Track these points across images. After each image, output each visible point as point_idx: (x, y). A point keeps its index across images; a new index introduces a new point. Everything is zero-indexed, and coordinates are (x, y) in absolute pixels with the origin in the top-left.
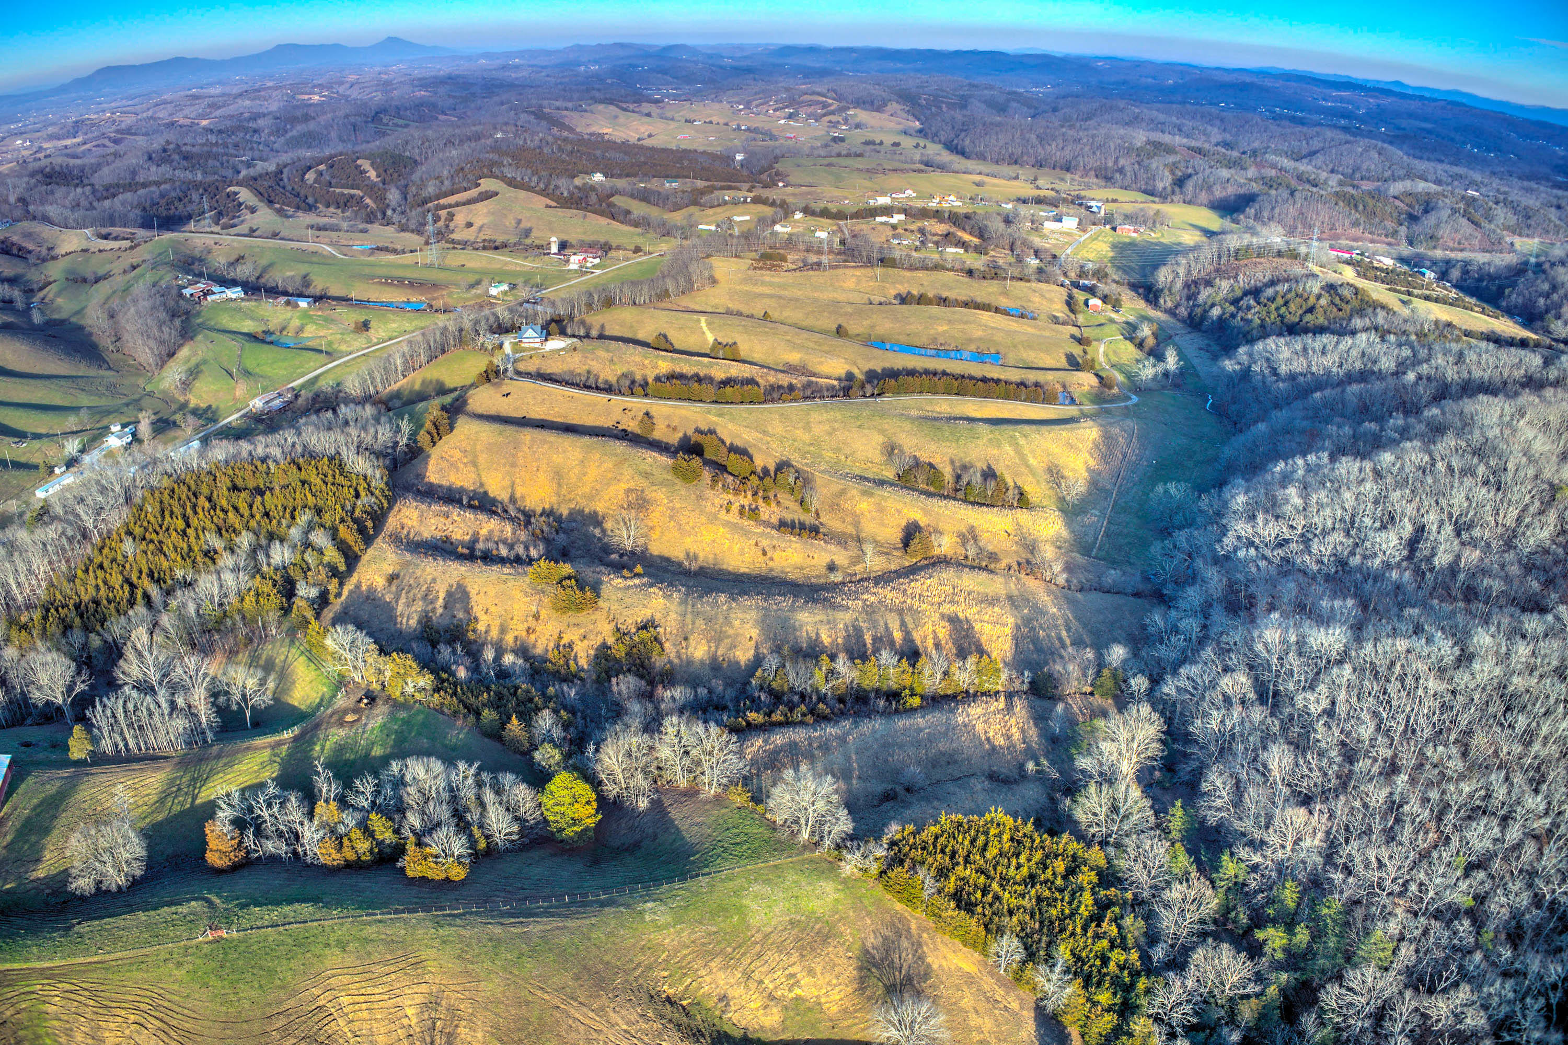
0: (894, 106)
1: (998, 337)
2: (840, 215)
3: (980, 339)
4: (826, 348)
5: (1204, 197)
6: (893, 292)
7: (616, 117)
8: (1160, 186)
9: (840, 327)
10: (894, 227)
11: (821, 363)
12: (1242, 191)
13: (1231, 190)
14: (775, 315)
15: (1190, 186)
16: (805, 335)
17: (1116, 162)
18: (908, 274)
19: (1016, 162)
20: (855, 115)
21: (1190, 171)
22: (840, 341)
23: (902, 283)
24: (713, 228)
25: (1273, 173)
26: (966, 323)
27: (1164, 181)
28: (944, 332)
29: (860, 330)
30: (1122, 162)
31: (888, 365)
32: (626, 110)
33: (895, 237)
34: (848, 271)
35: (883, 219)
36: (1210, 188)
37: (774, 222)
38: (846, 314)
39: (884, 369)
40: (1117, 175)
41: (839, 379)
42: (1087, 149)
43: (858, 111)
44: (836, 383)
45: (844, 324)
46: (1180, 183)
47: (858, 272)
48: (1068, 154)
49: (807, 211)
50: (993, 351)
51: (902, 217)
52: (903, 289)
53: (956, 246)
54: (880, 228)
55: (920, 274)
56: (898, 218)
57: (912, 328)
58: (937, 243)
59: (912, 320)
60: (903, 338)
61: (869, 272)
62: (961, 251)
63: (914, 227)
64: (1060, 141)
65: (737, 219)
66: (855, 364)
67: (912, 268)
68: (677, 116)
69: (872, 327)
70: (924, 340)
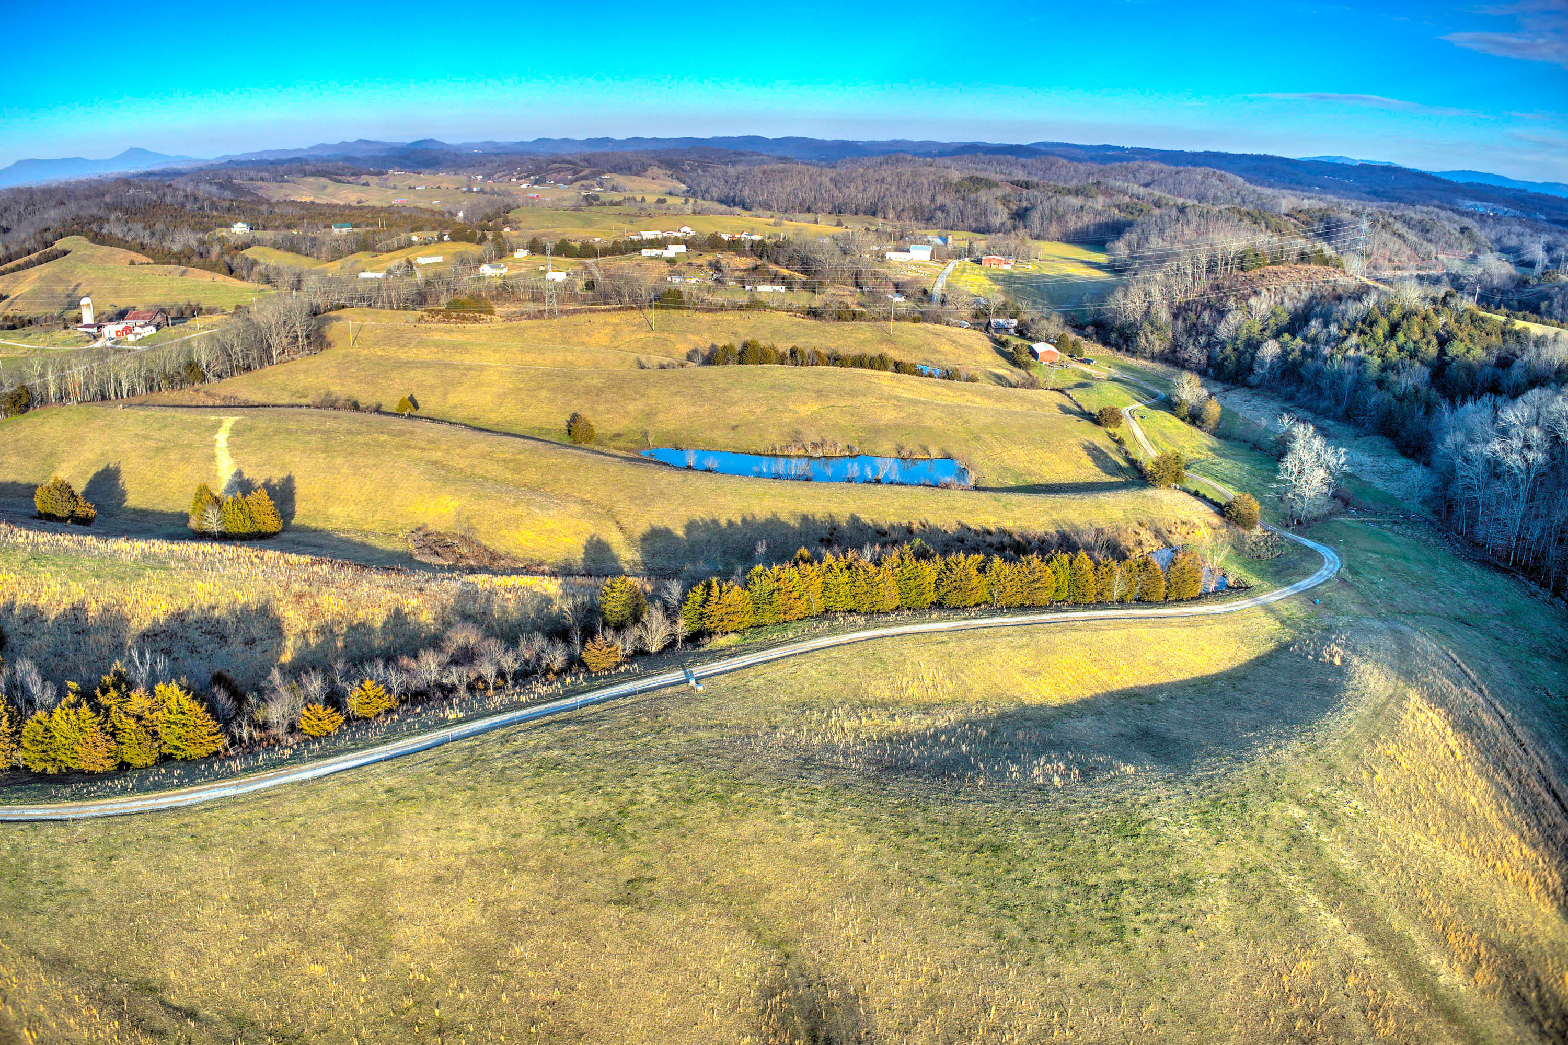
0: (655, 171)
1: (932, 419)
2: (587, 251)
3: (898, 427)
4: (531, 476)
5: (1054, 229)
6: (684, 348)
7: (325, 187)
8: (996, 221)
9: (575, 418)
10: (671, 261)
11: (516, 522)
12: (1101, 219)
13: (1088, 219)
14: (430, 403)
15: (1035, 218)
16: (482, 443)
17: (933, 199)
18: (707, 317)
19: (809, 210)
20: (612, 179)
21: (1025, 204)
22: (571, 457)
23: (698, 332)
24: (380, 275)
25: (1127, 199)
26: (854, 393)
27: (1001, 216)
28: (815, 419)
29: (621, 424)
30: (940, 200)
31: (700, 513)
32: (340, 181)
33: (673, 273)
34: (594, 317)
35: (654, 252)
36: (1061, 218)
37: (480, 262)
38: (588, 391)
39: (691, 527)
40: (939, 214)
41: (564, 571)
42: (893, 189)
43: (614, 175)
44: (552, 587)
45: (586, 414)
46: (1021, 216)
47: (615, 318)
48: (872, 194)
49: (535, 247)
50: (935, 452)
51: (682, 248)
52: (703, 342)
53: (772, 282)
54: (650, 264)
55: (728, 316)
56: (673, 251)
57: (740, 411)
58: (742, 281)
59: (737, 393)
60: (722, 438)
61: (635, 316)
62: (783, 289)
63: (702, 261)
64: (859, 182)
65: (421, 261)
66: (611, 515)
67: (710, 309)
68: (400, 185)
69: (650, 415)
70: (773, 438)
